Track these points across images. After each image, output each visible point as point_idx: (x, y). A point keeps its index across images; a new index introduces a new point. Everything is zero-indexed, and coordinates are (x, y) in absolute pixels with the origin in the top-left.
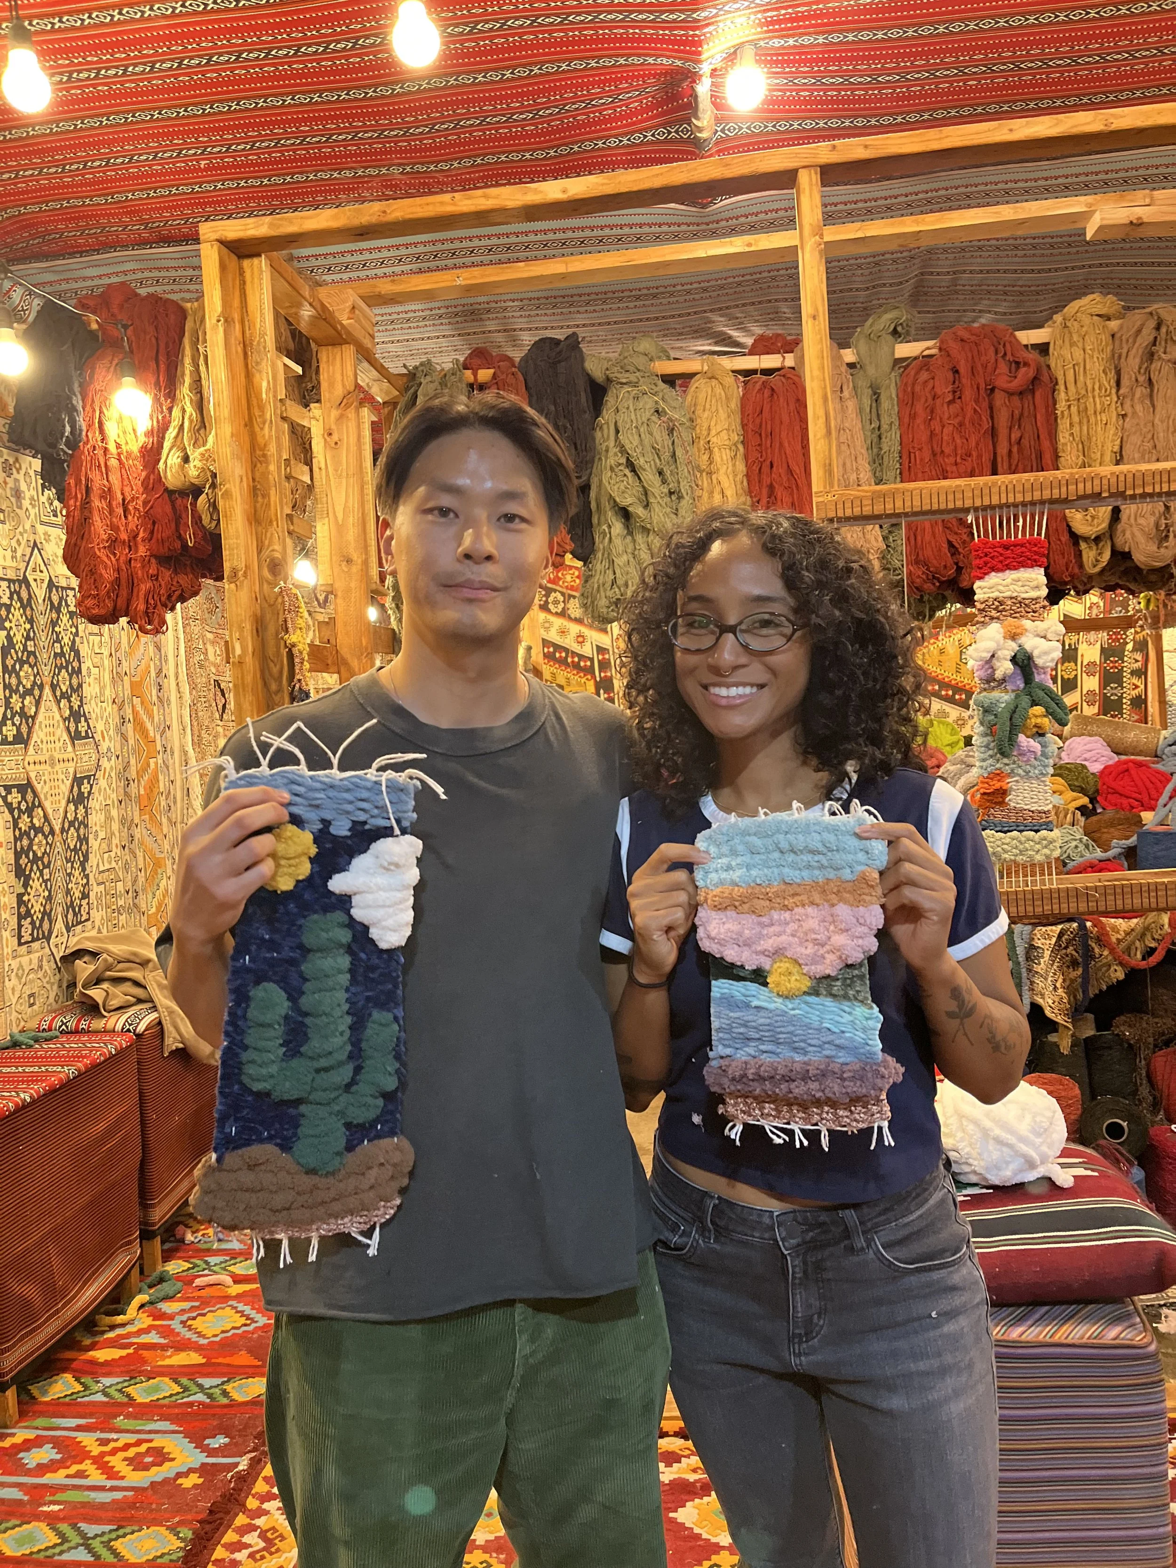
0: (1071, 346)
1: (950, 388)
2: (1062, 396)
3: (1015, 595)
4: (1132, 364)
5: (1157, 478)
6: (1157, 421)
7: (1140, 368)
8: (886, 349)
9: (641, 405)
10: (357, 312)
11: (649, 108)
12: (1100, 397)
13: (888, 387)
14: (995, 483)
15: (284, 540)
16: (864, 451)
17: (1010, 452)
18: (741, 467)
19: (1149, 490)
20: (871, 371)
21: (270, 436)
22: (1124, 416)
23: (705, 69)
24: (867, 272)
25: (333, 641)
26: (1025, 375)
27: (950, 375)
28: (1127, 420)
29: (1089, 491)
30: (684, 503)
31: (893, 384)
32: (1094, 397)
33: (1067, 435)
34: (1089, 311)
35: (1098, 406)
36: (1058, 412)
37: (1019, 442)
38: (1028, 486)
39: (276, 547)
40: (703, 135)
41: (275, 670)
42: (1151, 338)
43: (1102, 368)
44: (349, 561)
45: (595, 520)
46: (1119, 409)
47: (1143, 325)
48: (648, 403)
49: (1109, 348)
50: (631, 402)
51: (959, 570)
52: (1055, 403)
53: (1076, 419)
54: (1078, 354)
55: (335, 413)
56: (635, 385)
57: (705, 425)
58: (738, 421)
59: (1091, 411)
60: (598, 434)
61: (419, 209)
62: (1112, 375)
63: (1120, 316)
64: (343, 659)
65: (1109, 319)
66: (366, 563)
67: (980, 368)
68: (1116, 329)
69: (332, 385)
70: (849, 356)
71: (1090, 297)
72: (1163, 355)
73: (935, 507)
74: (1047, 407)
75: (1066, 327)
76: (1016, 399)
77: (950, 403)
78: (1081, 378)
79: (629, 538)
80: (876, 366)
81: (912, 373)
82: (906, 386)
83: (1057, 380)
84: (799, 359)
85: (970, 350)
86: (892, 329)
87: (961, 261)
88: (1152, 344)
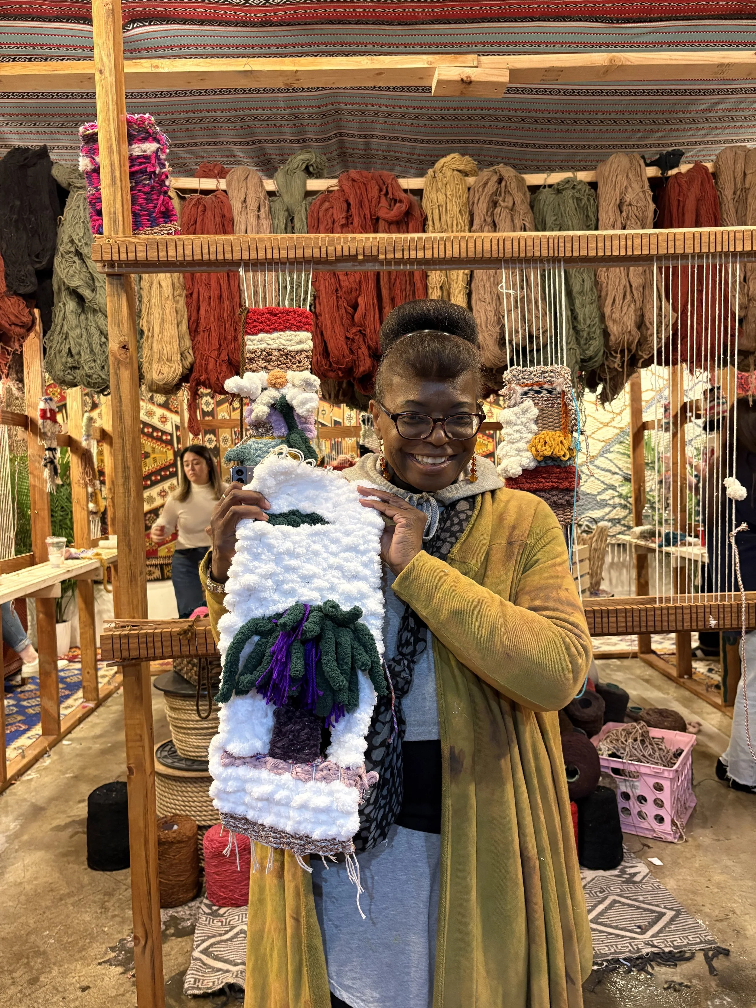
0: (437, 192)
1: (344, 214)
2: (431, 228)
3: (282, 347)
4: (481, 208)
7: (487, 211)
8: (298, 181)
12: (457, 232)
13: (299, 212)
19: (399, 255)
20: (286, 198)
24: (291, 123)
26: (400, 208)
27: (345, 206)
29: (347, 254)
31: (303, 210)
34: (451, 166)
38: (290, 245)
42: (495, 188)
43: (458, 210)
45: (55, 300)
47: (489, 179)
49: (465, 196)
50: (81, 203)
54: (441, 197)
60: (60, 230)
62: (466, 216)
63: (475, 174)
65: (467, 175)
67: (366, 202)
68: (472, 183)
70: (270, 185)
71: (452, 155)
72: (501, 203)
73: (206, 258)
75: (435, 177)
76: (394, 228)
77: (342, 226)
78: (443, 217)
80: (291, 195)
81: (318, 203)
82: (313, 212)
83: (426, 216)
84: (229, 184)
85: (359, 188)
86: (304, 167)
87: (365, 125)
88: (495, 193)
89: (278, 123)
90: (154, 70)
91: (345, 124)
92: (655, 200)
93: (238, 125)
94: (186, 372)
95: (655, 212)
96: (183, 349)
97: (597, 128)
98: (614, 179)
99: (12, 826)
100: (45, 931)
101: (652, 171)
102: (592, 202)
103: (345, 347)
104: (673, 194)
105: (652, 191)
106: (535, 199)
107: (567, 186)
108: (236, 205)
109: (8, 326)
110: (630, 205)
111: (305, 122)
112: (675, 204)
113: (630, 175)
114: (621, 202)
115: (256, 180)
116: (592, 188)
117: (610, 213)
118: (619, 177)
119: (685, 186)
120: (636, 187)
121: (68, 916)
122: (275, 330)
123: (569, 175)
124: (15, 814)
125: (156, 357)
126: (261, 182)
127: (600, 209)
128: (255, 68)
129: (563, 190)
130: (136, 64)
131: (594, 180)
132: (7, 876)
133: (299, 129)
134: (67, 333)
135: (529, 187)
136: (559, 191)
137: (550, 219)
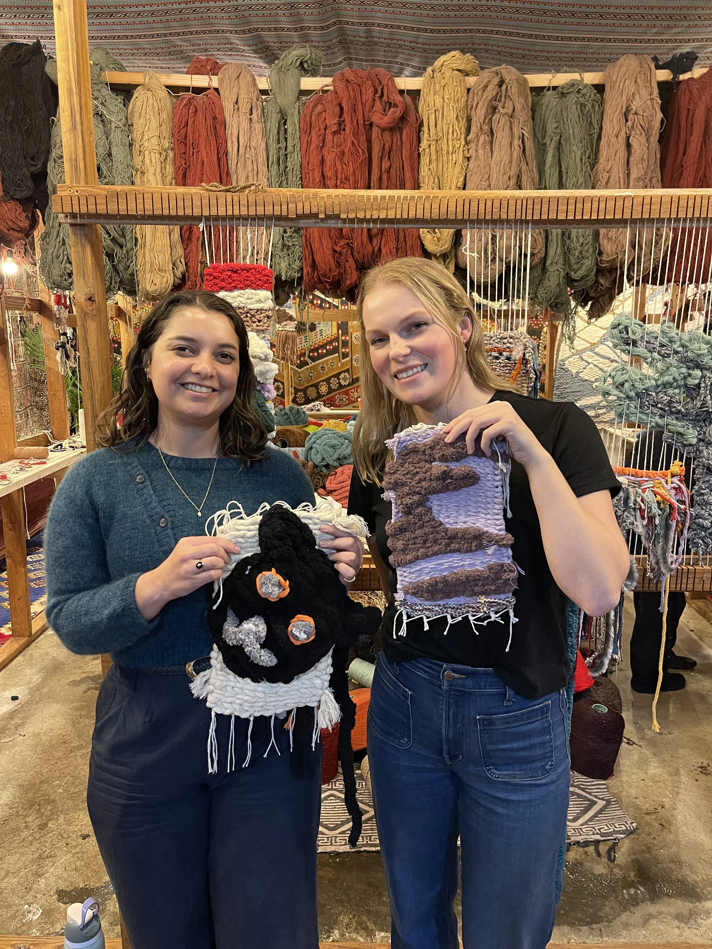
0: (435, 94)
1: (336, 121)
2: (426, 135)
4: (479, 115)
6: (493, 165)
7: (485, 118)
8: (292, 81)
12: (453, 140)
13: (292, 114)
17: (380, 178)
18: (170, 169)
19: (361, 215)
20: (280, 99)
22: (468, 159)
24: (287, 13)
26: (394, 113)
27: (338, 108)
28: (472, 161)
29: (307, 211)
31: (296, 112)
32: (448, 140)
33: (426, 169)
34: (451, 66)
35: (451, 148)
36: (421, 149)
37: (388, 172)
42: (495, 93)
43: (455, 116)
46: (466, 152)
47: (490, 81)
49: (464, 99)
52: (420, 142)
53: (434, 157)
54: (438, 100)
57: (140, 131)
58: (170, 129)
59: (444, 152)
62: (463, 123)
63: (476, 74)
65: (467, 75)
67: (360, 106)
68: (472, 84)
70: (263, 83)
71: (453, 53)
72: (501, 109)
73: (166, 212)
74: (411, 145)
75: (433, 77)
76: (387, 136)
77: (334, 133)
78: (439, 123)
80: (285, 95)
81: (311, 106)
82: (305, 116)
83: (422, 121)
84: (221, 81)
85: (353, 90)
86: (298, 63)
87: (365, 14)
88: (495, 98)
89: (273, 12)
91: (344, 12)
92: (664, 109)
93: (232, 15)
94: (178, 281)
95: (662, 121)
96: (174, 258)
97: (610, 22)
98: (621, 85)
99: (35, 678)
100: (56, 781)
101: (663, 75)
102: (597, 108)
103: (332, 260)
104: (683, 101)
105: (661, 99)
106: (537, 103)
107: (571, 90)
108: (228, 106)
109: (6, 231)
110: (636, 113)
111: (302, 11)
112: (685, 112)
113: (638, 80)
114: (627, 110)
115: (249, 78)
116: (598, 93)
117: (615, 122)
118: (627, 82)
119: (696, 93)
120: (644, 93)
121: (76, 767)
122: (235, 288)
123: (576, 76)
124: (38, 666)
125: (148, 266)
126: (254, 79)
127: (605, 116)
129: (568, 93)
131: (602, 82)
132: (27, 726)
133: (296, 18)
134: (63, 240)
135: (533, 89)
136: (563, 95)
137: (551, 126)
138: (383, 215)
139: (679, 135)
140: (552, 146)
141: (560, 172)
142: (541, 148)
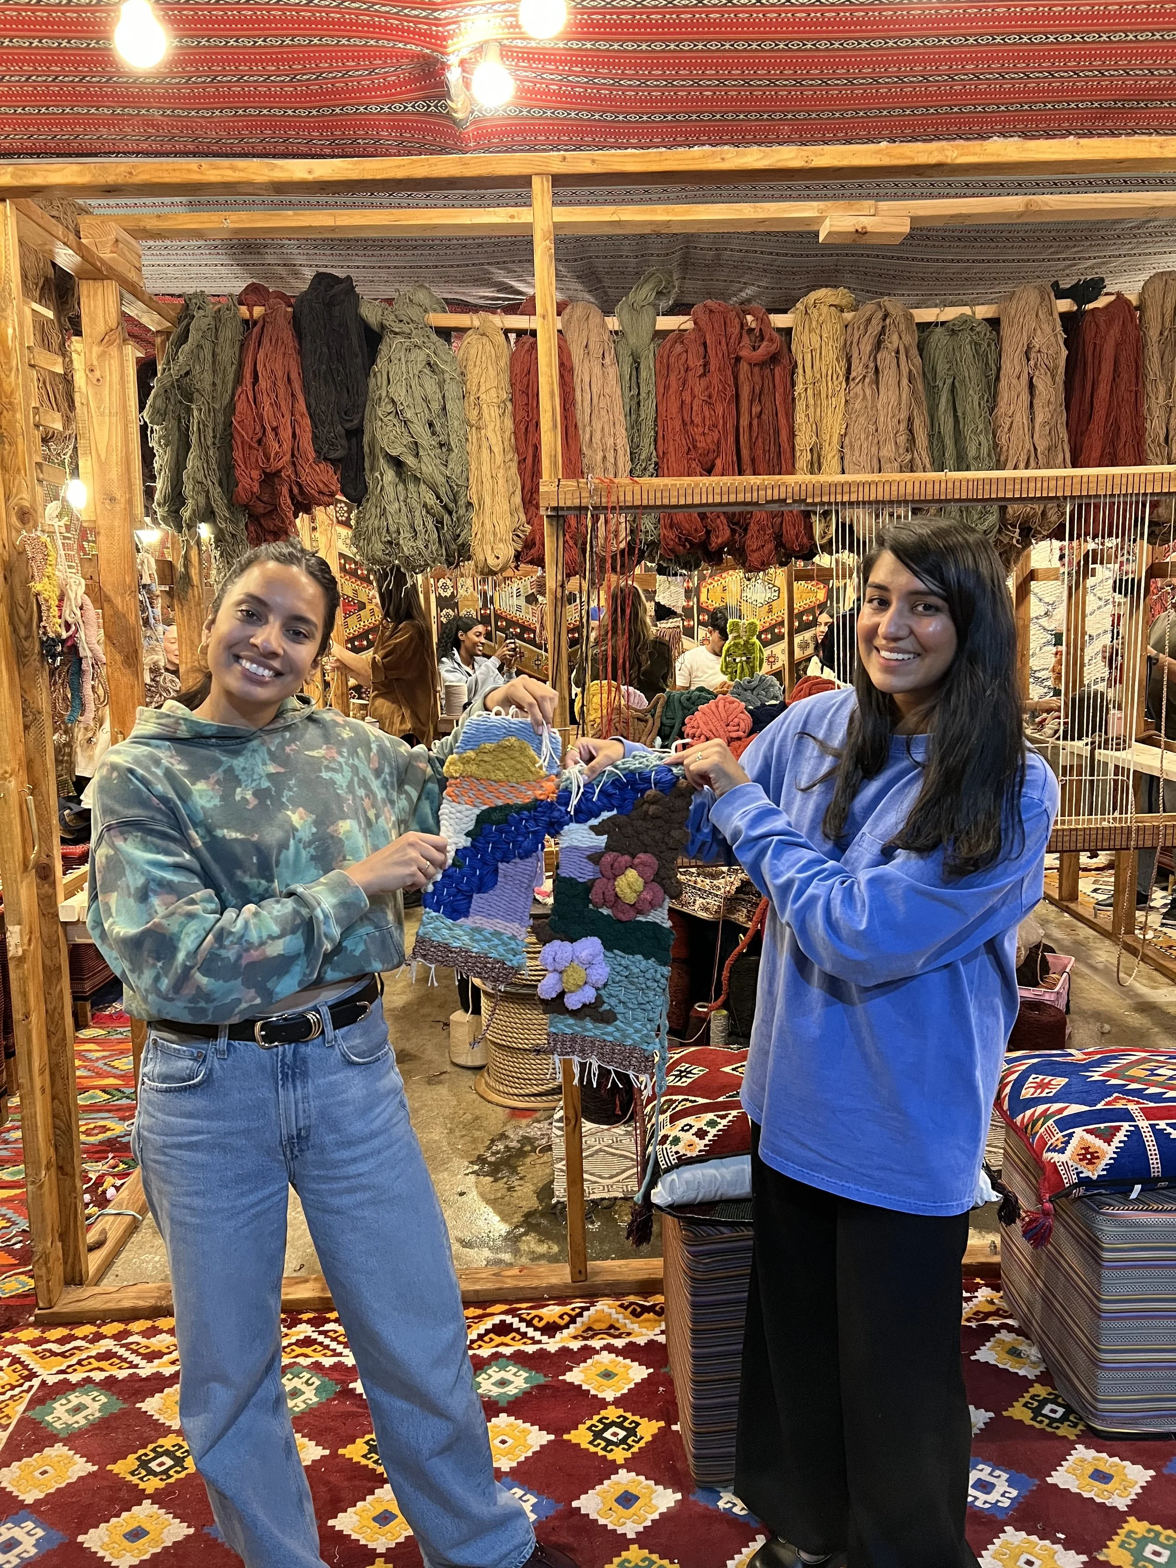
0: (810, 332)
1: (701, 363)
2: (801, 378)
5: (833, 489)
7: (870, 355)
8: (646, 319)
9: (412, 356)
10: (121, 245)
11: (406, 83)
12: (832, 382)
13: (647, 357)
14: (697, 485)
15: (33, 488)
16: (622, 419)
18: (509, 424)
19: (825, 499)
20: (632, 340)
21: (17, 384)
22: (850, 402)
23: (453, 60)
25: (96, 578)
27: (701, 349)
28: (858, 402)
29: (776, 497)
30: (453, 455)
31: (652, 355)
32: (827, 384)
33: (803, 416)
34: (828, 302)
35: (830, 391)
36: (795, 394)
37: (759, 417)
38: (725, 489)
39: (24, 496)
40: (459, 116)
41: (24, 616)
42: (879, 328)
43: (835, 355)
44: (112, 499)
45: (367, 465)
46: (847, 396)
47: (873, 315)
48: (419, 356)
49: (842, 337)
50: (402, 354)
51: (708, 532)
52: (793, 386)
53: (811, 401)
54: (815, 339)
55: (96, 350)
56: (409, 336)
57: (476, 381)
58: (507, 379)
59: (823, 396)
60: (372, 382)
61: (165, 174)
62: (843, 363)
63: (855, 309)
64: (106, 596)
65: (844, 310)
66: (130, 502)
68: (849, 321)
69: (93, 320)
70: (613, 323)
74: (785, 389)
75: (806, 314)
76: (757, 373)
77: (700, 376)
78: (817, 364)
79: (401, 487)
80: (637, 335)
81: (669, 345)
82: (662, 357)
83: (796, 363)
84: (566, 324)
85: (716, 321)
86: (653, 301)
88: (879, 333)
90: (510, 221)
92: (1068, 344)
98: (1021, 319)
101: (1065, 305)
102: (993, 347)
103: (699, 520)
104: (1089, 334)
105: (1064, 332)
106: (924, 340)
107: (962, 326)
108: (576, 352)
110: (1039, 351)
112: (1091, 348)
113: (1039, 314)
114: (1029, 349)
115: (598, 320)
116: (993, 329)
117: (1015, 361)
118: (1028, 316)
119: (1102, 325)
120: (1047, 329)
123: (967, 310)
125: (488, 536)
126: (603, 321)
127: (1003, 355)
128: (624, 218)
129: (959, 330)
130: (489, 213)
131: (996, 317)
135: (918, 324)
136: (953, 332)
137: (942, 367)
138: (846, 498)
139: (1085, 373)
140: (947, 387)
141: (956, 417)
142: (932, 391)
